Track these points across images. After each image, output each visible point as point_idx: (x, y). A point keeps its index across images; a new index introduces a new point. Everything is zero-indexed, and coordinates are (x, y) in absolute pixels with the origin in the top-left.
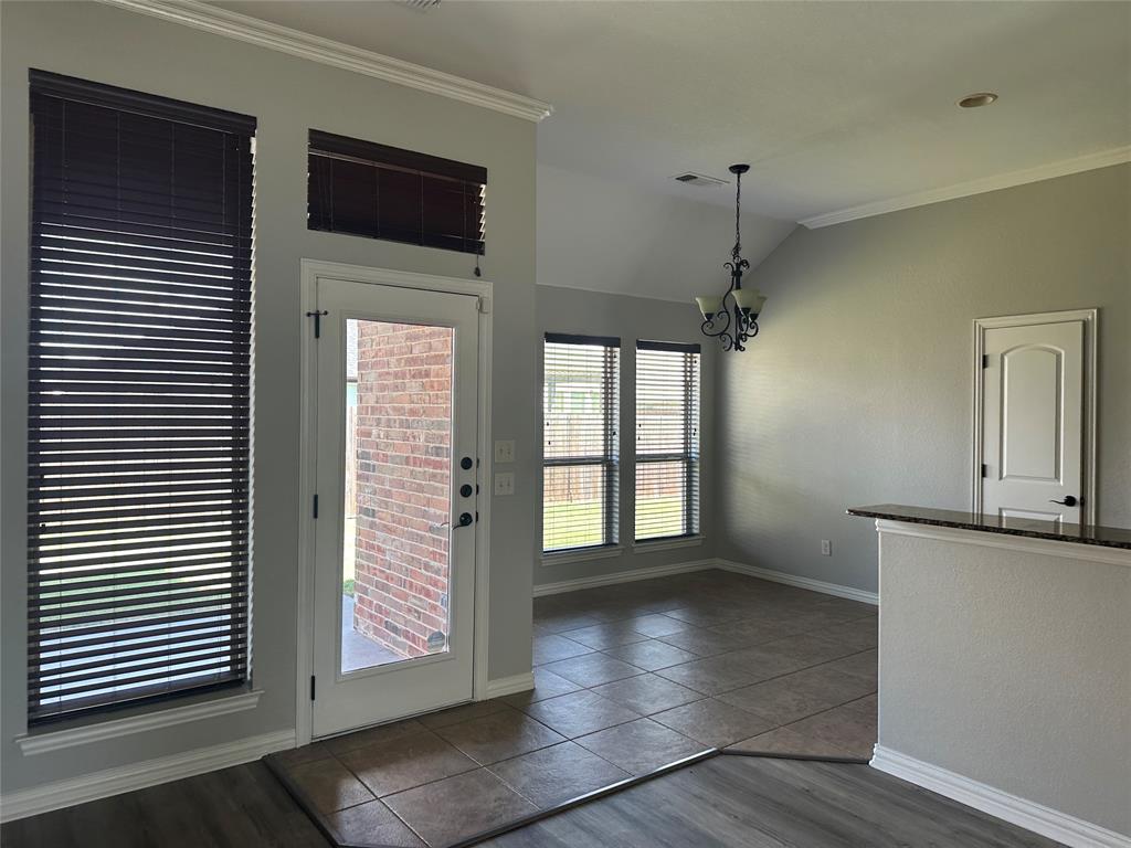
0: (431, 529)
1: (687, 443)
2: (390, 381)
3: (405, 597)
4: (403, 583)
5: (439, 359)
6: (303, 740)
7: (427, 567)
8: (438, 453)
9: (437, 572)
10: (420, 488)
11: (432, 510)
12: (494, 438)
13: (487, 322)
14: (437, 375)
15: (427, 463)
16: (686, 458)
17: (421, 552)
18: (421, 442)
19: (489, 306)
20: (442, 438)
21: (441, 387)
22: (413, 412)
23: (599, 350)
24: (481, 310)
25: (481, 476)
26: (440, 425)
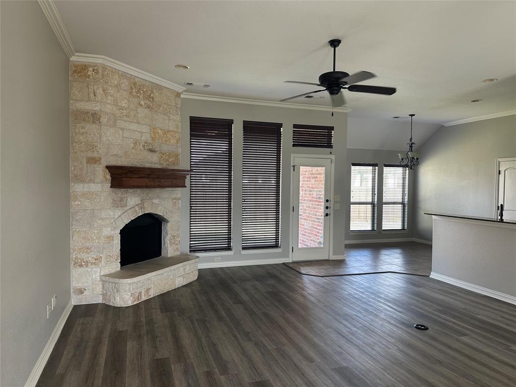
0: (317, 219)
1: (403, 199)
2: (306, 179)
3: (310, 237)
4: (309, 233)
5: (320, 174)
6: (291, 261)
7: (316, 228)
8: (319, 198)
9: (319, 230)
10: (315, 208)
11: (318, 214)
12: (335, 194)
13: (333, 165)
14: (319, 178)
15: (316, 201)
16: (403, 203)
17: (314, 225)
18: (315, 196)
19: (333, 162)
20: (320, 195)
21: (321, 181)
22: (312, 188)
23: (371, 168)
24: (331, 162)
25: (331, 204)
26: (320, 191)
